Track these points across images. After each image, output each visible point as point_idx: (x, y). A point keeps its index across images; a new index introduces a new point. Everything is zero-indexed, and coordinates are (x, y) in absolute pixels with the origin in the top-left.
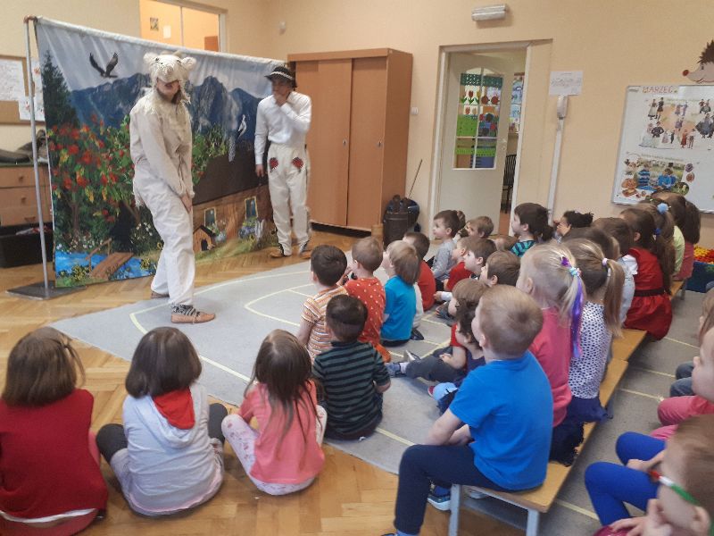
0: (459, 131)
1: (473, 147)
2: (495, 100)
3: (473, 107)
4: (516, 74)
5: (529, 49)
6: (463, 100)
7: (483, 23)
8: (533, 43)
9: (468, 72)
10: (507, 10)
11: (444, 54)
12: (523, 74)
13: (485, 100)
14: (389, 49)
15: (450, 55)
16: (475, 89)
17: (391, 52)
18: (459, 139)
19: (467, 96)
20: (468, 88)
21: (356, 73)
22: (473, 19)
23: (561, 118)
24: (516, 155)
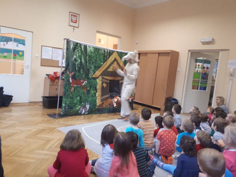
0: (194, 78)
1: (199, 83)
2: (207, 68)
3: (200, 70)
4: (216, 60)
5: (221, 52)
6: (196, 68)
7: (204, 43)
8: (222, 50)
9: (198, 58)
10: (213, 39)
11: (190, 53)
12: (218, 60)
13: (204, 68)
14: (171, 50)
15: (192, 53)
16: (201, 64)
17: (172, 51)
18: (194, 80)
19: (197, 66)
20: (198, 64)
21: (159, 57)
22: (201, 42)
23: (232, 76)
24: (214, 87)
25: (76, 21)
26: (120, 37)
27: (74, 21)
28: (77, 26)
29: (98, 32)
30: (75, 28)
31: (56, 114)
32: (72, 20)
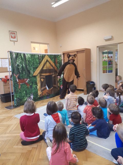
0: (103, 65)
1: (107, 68)
2: (111, 57)
3: (106, 59)
4: (116, 50)
6: (103, 58)
7: (107, 40)
9: (104, 51)
10: (112, 37)
11: (98, 48)
12: (117, 50)
13: (109, 57)
14: (85, 48)
15: (99, 48)
16: (106, 55)
18: (103, 67)
19: (104, 57)
20: (104, 55)
22: (104, 39)
24: (117, 69)
25: (15, 37)
26: (48, 44)
27: (13, 37)
28: (17, 41)
29: (32, 42)
30: (15, 42)
31: (11, 106)
32: (11, 36)
